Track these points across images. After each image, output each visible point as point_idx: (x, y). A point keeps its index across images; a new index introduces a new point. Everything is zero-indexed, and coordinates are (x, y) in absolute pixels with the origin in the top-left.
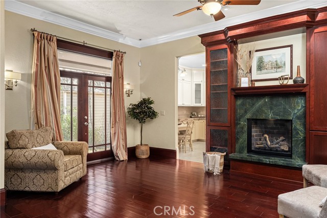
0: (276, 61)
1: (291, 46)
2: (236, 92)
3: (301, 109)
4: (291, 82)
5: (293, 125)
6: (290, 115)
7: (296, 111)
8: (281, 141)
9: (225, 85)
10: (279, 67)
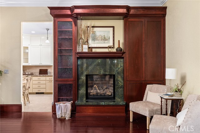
0: (104, 36)
1: (113, 27)
2: (79, 55)
3: (120, 68)
4: (114, 50)
5: (116, 78)
6: (114, 71)
7: (117, 69)
8: (105, 89)
9: (71, 49)
10: (106, 40)
